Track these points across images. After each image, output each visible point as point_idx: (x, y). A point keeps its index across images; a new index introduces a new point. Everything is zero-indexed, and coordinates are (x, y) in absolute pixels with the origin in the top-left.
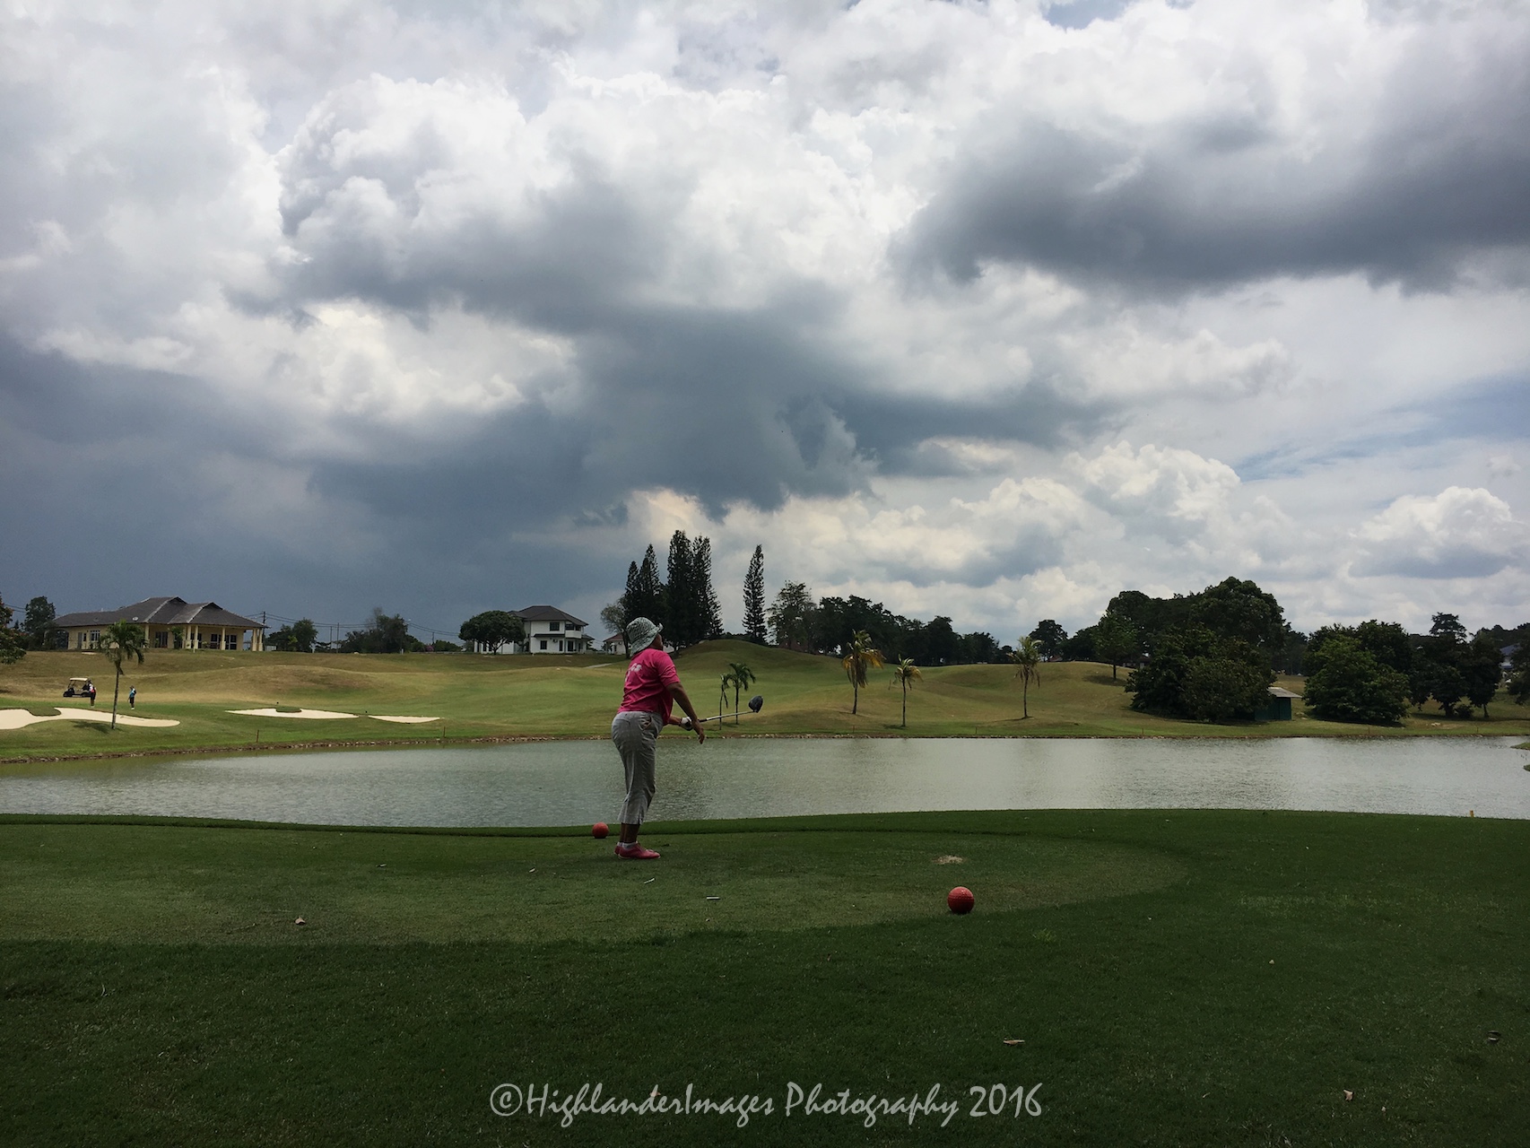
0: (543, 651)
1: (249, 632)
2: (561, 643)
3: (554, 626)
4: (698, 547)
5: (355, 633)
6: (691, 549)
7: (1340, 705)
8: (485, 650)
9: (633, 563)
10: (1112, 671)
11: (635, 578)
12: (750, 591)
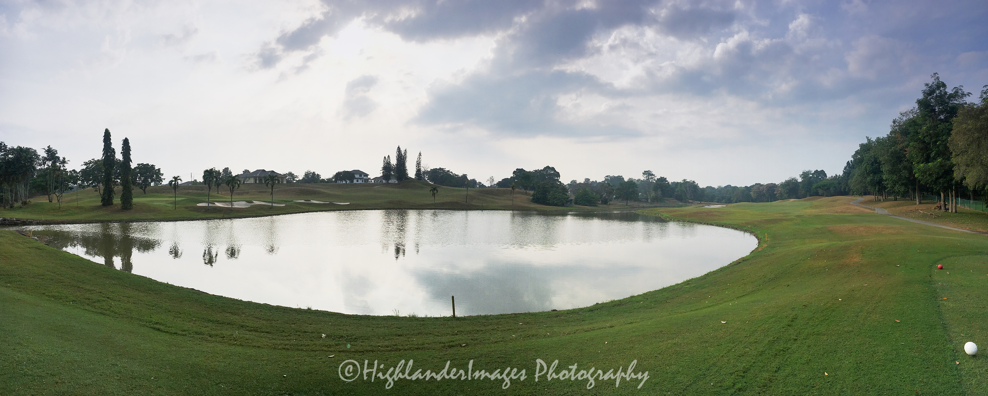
0: (357, 183)
2: (362, 180)
3: (361, 176)
4: (404, 152)
6: (402, 153)
8: (341, 182)
9: (385, 157)
11: (386, 161)
12: (417, 166)
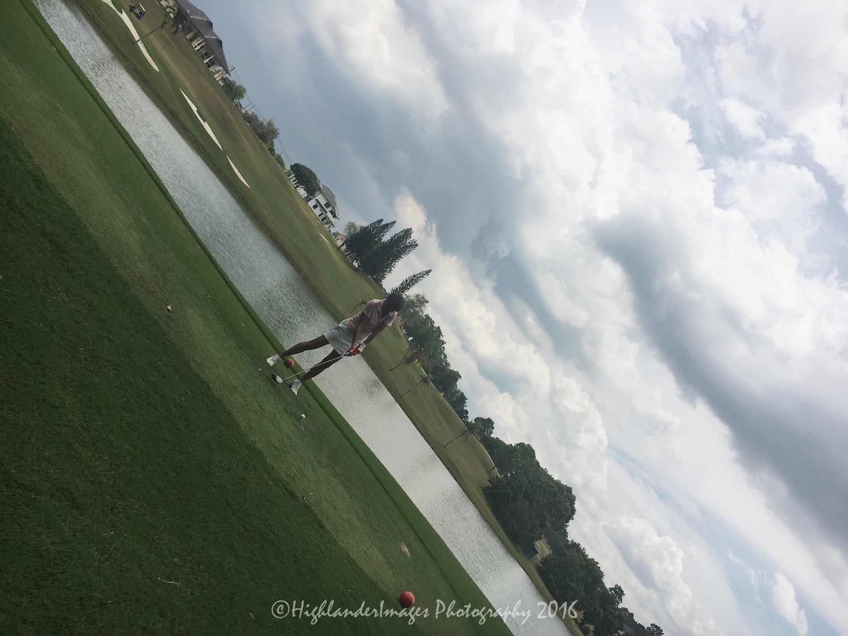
0: (312, 208)
1: (221, 68)
2: (322, 214)
3: (327, 205)
4: (411, 244)
5: (256, 115)
6: (408, 241)
7: (550, 576)
9: (382, 220)
10: (493, 467)
11: (376, 225)
12: (408, 281)
